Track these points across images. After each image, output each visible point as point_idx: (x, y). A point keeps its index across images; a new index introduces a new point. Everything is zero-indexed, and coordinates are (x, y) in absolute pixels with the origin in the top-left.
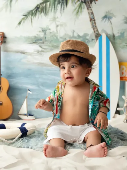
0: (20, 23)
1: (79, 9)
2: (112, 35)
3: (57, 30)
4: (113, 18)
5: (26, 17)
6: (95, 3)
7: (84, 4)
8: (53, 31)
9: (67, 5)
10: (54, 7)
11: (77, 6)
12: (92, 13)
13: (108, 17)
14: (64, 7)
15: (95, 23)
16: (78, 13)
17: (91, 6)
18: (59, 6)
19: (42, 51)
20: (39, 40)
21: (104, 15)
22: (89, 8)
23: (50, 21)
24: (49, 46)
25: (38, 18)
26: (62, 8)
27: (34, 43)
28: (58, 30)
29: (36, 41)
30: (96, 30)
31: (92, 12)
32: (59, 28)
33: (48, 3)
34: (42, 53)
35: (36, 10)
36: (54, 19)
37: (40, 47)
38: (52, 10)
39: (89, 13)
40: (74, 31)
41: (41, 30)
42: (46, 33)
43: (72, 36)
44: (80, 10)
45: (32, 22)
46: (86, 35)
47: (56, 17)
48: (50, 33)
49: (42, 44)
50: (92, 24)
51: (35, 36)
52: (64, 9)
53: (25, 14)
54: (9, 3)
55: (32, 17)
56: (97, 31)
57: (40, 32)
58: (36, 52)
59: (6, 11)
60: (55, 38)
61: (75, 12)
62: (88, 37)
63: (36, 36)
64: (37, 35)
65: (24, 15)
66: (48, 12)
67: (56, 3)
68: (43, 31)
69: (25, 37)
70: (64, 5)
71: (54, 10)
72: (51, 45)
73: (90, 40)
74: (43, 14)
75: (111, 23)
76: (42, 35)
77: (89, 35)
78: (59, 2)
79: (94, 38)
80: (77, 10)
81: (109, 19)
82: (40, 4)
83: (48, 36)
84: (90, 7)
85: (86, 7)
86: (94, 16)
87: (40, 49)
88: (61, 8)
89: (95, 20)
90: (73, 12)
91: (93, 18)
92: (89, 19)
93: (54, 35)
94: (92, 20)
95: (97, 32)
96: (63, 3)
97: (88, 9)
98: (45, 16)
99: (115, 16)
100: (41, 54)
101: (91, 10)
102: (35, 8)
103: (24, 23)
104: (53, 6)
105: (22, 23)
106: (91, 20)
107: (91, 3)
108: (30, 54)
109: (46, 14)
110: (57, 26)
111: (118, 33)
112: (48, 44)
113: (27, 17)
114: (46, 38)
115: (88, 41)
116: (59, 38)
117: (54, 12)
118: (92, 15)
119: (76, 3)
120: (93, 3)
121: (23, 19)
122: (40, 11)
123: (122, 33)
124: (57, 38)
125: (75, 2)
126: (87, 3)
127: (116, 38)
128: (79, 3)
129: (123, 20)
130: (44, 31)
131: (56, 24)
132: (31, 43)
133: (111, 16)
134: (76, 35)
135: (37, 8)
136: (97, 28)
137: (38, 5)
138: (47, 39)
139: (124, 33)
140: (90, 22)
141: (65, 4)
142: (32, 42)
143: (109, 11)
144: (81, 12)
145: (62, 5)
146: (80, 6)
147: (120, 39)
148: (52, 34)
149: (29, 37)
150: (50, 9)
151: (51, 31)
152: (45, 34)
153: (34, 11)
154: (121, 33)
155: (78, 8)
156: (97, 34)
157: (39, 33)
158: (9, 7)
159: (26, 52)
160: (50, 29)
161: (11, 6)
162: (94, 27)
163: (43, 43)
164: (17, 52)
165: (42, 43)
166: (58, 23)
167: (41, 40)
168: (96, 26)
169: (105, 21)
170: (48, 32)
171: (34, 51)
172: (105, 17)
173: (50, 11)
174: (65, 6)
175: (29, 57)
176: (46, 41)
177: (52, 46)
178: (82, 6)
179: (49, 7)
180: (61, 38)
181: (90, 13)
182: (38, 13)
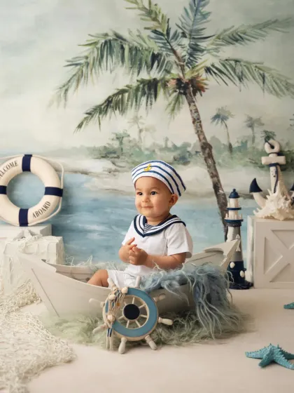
0: (80, 126)
1: (175, 104)
2: (228, 145)
3: (140, 138)
4: (230, 117)
5: (90, 116)
6: (201, 95)
7: (184, 97)
8: (134, 139)
9: (156, 97)
10: (136, 101)
11: (172, 100)
12: (197, 111)
13: (221, 116)
14: (151, 101)
15: (201, 126)
16: (173, 110)
17: (194, 99)
18: (144, 99)
19: (116, 171)
20: (111, 153)
21: (215, 114)
22: (191, 102)
23: (129, 122)
24: (128, 162)
25: (110, 118)
26: (149, 102)
27: (103, 157)
28: (142, 138)
29: (107, 154)
30: (202, 137)
31: (197, 109)
32: (143, 134)
33: (126, 95)
34: (117, 173)
35: (107, 106)
36: (136, 120)
37: (114, 163)
38: (132, 105)
39: (191, 111)
40: (167, 140)
41: (114, 136)
42: (123, 142)
43: (164, 146)
44: (176, 106)
45: (100, 124)
46: (186, 145)
47: (139, 116)
48: (130, 141)
49: (116, 160)
50: (196, 128)
51: (105, 147)
52: (151, 104)
53: (88, 111)
54: (62, 94)
55: (101, 116)
56: (205, 138)
57: (113, 139)
58: (107, 173)
59: (58, 106)
60: (138, 150)
61: (169, 109)
62: (189, 149)
63: (107, 146)
64: (108, 144)
65: (87, 114)
66: (126, 109)
67: (140, 93)
68: (117, 138)
69: (88, 148)
70: (151, 98)
71: (136, 105)
72: (130, 161)
73: (193, 153)
74: (117, 112)
75: (226, 126)
76: (116, 144)
77: (192, 146)
78: (144, 94)
79: (199, 149)
80: (172, 105)
81: (222, 120)
82: (114, 95)
83: (126, 148)
84: (194, 102)
85: (186, 102)
86: (199, 115)
87: (113, 167)
88: (147, 102)
89: (200, 122)
90: (166, 110)
91: (198, 119)
92: (191, 121)
93: (136, 146)
94: (197, 121)
95: (204, 141)
96: (150, 94)
97: (190, 105)
98: (121, 116)
99: (232, 116)
100: (115, 175)
101: (195, 105)
102: (106, 102)
103: (86, 125)
104: (134, 100)
105: (83, 126)
106: (194, 122)
107: (195, 95)
108: (98, 176)
109: (123, 111)
110: (141, 131)
111: (238, 142)
112: (126, 159)
113: (92, 117)
114: (122, 149)
115: (190, 154)
116: (142, 149)
117: (135, 108)
118: (196, 114)
119: (170, 95)
120: (198, 94)
121: (86, 118)
122: (113, 107)
123: (244, 141)
124: (140, 149)
125: (169, 93)
126: (188, 95)
127: (233, 150)
128: (175, 94)
129: (246, 122)
130: (119, 138)
131: (139, 127)
132: (97, 158)
133: (226, 115)
134: (170, 145)
135: (109, 102)
136: (204, 135)
137: (110, 97)
138: (124, 151)
139: (246, 142)
140: (193, 125)
141: (153, 96)
142: (99, 156)
143: (222, 108)
144: (179, 108)
145: (148, 97)
146: (177, 99)
147: (240, 151)
148: (131, 144)
149: (95, 147)
150: (130, 103)
151: (131, 139)
152: (121, 143)
153: (103, 107)
154: (242, 143)
155: (173, 102)
156: (204, 143)
157: (111, 142)
158: (63, 101)
159: (90, 173)
160: (129, 136)
161: (66, 99)
162: (200, 132)
163: (118, 157)
164: (76, 172)
165: (115, 158)
166: (141, 127)
167: (115, 153)
168: (202, 132)
169: (217, 123)
170: (125, 139)
171: (104, 171)
172: (217, 117)
173: (129, 106)
174: (153, 100)
175: (95, 179)
176: (122, 154)
177: (133, 163)
178: (181, 100)
179: (128, 101)
180: (147, 149)
181: (193, 111)
182: (109, 110)
